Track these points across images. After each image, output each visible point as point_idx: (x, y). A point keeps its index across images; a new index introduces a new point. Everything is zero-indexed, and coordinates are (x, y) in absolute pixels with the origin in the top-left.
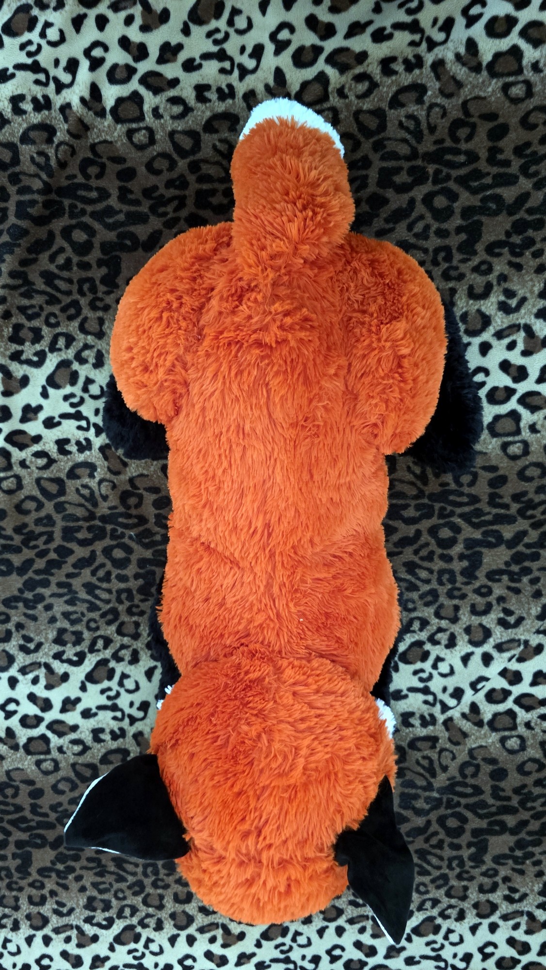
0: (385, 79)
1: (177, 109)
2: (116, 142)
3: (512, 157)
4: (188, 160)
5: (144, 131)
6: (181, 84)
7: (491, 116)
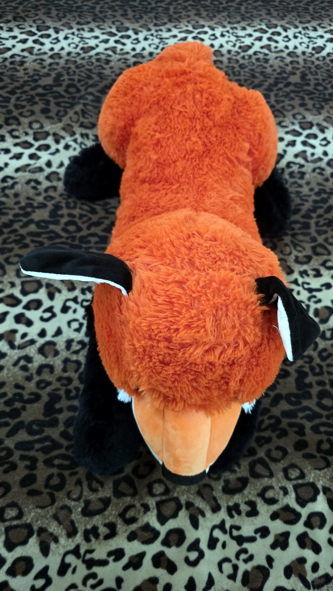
0: (114, 520)
1: (270, 494)
2: (312, 469)
3: (18, 462)
4: (257, 456)
5: (293, 477)
6: (269, 515)
7: (32, 493)
